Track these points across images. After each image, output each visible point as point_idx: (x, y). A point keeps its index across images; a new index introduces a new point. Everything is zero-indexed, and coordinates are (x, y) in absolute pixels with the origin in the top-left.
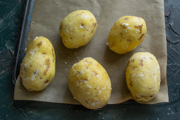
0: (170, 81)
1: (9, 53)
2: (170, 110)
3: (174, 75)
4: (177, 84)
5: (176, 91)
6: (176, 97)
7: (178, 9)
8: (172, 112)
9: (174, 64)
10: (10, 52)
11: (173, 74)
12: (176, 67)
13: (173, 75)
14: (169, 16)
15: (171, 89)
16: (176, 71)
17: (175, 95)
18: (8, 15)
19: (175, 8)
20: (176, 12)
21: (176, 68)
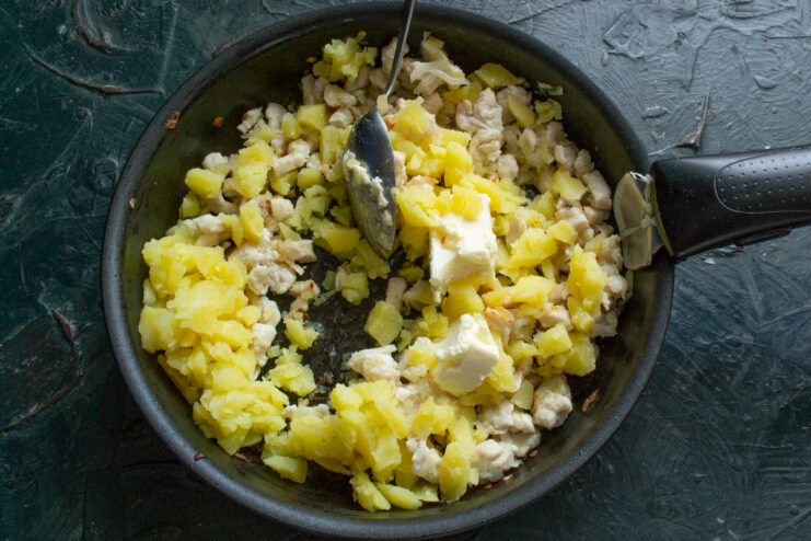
0: (715, 408)
1: (55, 328)
2: (720, 526)
3: (731, 380)
4: (747, 418)
5: (745, 444)
6: (744, 470)
7: (737, 116)
8: (730, 532)
9: (729, 337)
10: (60, 324)
11: (728, 378)
12: (740, 348)
13: (726, 381)
14: (701, 142)
15: (724, 440)
16: (737, 365)
17: (740, 462)
18: (44, 176)
19: (723, 113)
20: (728, 129)
21: (738, 352)
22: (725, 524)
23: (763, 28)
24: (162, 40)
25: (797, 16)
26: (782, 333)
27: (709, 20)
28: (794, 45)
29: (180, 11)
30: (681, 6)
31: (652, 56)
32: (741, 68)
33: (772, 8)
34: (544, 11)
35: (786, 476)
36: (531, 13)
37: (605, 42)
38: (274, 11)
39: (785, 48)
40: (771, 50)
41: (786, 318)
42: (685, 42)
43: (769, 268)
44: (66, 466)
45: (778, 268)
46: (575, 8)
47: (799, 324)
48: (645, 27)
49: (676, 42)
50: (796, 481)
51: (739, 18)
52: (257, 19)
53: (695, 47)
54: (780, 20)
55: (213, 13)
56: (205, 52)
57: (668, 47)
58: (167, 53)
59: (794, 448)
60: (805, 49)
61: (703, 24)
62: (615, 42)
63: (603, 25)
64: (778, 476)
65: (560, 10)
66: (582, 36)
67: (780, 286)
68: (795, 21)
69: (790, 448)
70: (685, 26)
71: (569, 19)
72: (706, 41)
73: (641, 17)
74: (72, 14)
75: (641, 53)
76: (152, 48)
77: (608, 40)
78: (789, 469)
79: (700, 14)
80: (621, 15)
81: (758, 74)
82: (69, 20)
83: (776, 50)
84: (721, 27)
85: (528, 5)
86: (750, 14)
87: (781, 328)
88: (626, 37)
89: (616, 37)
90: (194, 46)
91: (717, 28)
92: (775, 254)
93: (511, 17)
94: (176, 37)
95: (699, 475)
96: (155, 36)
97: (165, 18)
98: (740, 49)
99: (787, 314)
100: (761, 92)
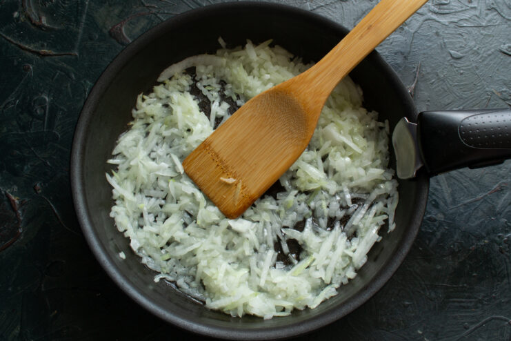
22: (422, 334)
23: (456, 20)
24: (78, 23)
25: (477, 13)
26: (462, 214)
27: (421, 14)
28: (475, 31)
29: (90, 4)
32: (441, 46)
33: (462, 7)
34: (317, 7)
35: (462, 304)
38: (148, 5)
39: (470, 33)
40: (460, 34)
41: (465, 205)
42: (406, 28)
44: (10, 289)
46: (337, 6)
47: (473, 209)
49: (401, 28)
50: (468, 307)
51: (441, 14)
52: (137, 10)
53: (412, 31)
54: (466, 15)
55: (110, 6)
56: (104, 30)
58: (81, 31)
59: (468, 287)
60: (482, 34)
61: (418, 17)
63: (354, 17)
64: (457, 304)
65: (328, 7)
67: (461, 183)
68: (476, 16)
69: (466, 287)
72: (420, 27)
74: (22, 6)
76: (72, 27)
78: (463, 300)
81: (452, 50)
83: (463, 34)
84: (429, 19)
85: (308, 3)
86: (447, 11)
87: (462, 211)
90: (97, 26)
91: (426, 20)
94: (86, 20)
95: (407, 303)
96: (73, 19)
97: (80, 8)
98: (441, 33)
99: (466, 202)
100: (453, 60)
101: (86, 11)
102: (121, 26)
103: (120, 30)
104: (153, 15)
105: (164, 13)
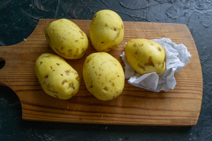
7: (199, 34)
8: (194, 137)
19: (195, 33)
20: (197, 37)
22: (192, 135)
23: (206, 12)
24: (55, 9)
26: (208, 88)
27: (192, 10)
29: (60, 2)
30: (185, 6)
31: (178, 18)
32: (200, 22)
33: (208, 7)
34: (151, 6)
35: (208, 124)
36: (148, 6)
37: (166, 14)
38: (84, 3)
40: (208, 18)
41: (209, 85)
42: (186, 15)
43: (206, 72)
45: (208, 72)
46: (159, 5)
48: (176, 11)
49: (184, 15)
51: (200, 10)
52: (79, 5)
53: (189, 16)
54: (210, 11)
55: (68, 3)
56: (66, 12)
57: (182, 16)
58: (56, 12)
61: (191, 11)
62: (169, 14)
63: (166, 10)
65: (155, 5)
66: (161, 12)
67: (208, 76)
69: (209, 117)
70: (186, 11)
71: (157, 8)
72: (192, 15)
73: (175, 8)
74: (33, 2)
75: (175, 17)
76: (53, 11)
77: (167, 13)
78: (209, 122)
79: (190, 8)
80: (171, 7)
81: (205, 24)
82: (32, 3)
83: (209, 18)
84: (195, 12)
85: (147, 4)
86: (203, 9)
87: (208, 87)
88: (171, 13)
89: (169, 13)
90: (63, 11)
91: (194, 12)
92: (207, 69)
93: (143, 7)
94: (59, 8)
96: (54, 8)
97: (56, 3)
98: (200, 17)
99: (210, 84)
100: (205, 28)
101: (59, 5)
102: (73, 11)
103: (72, 12)
104: (85, 7)
105: (90, 6)
